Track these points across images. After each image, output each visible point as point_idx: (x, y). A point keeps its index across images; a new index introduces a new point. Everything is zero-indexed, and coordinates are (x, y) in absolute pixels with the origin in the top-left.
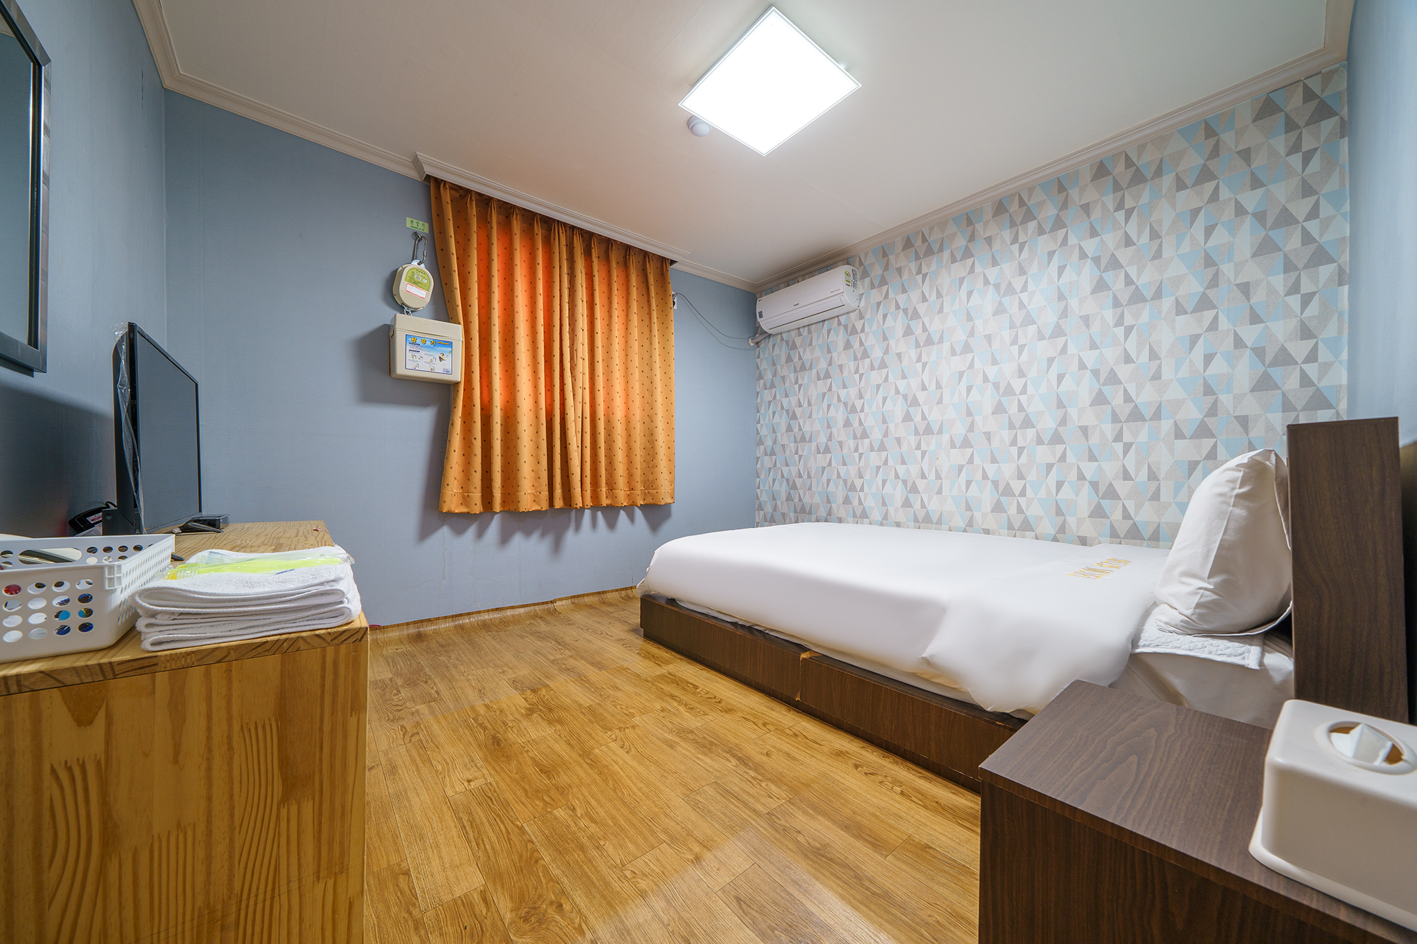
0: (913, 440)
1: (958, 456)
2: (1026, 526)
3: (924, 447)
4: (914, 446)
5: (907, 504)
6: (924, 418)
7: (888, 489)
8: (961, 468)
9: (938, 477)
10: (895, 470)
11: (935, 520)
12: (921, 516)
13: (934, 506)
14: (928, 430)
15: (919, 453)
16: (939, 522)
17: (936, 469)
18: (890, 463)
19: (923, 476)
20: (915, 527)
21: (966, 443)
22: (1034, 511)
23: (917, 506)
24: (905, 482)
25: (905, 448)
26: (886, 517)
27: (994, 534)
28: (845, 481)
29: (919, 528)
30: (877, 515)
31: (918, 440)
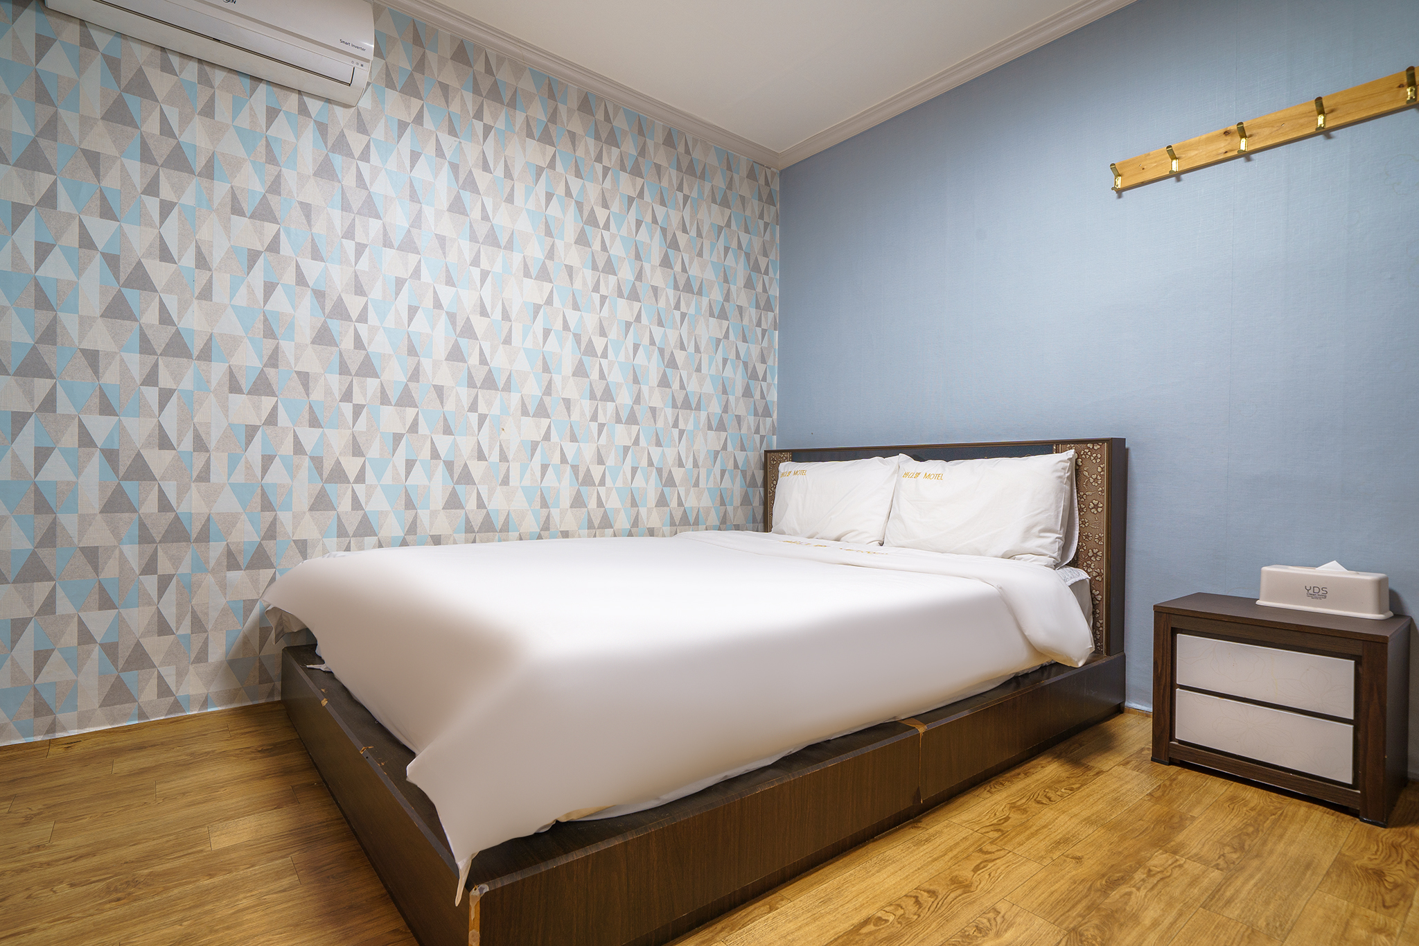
0: (464, 394)
1: (532, 429)
2: (606, 523)
3: (482, 408)
4: (466, 403)
5: (453, 502)
6: (483, 361)
7: (418, 477)
8: (534, 446)
9: (504, 458)
10: (432, 442)
11: (498, 526)
12: (477, 520)
13: (498, 503)
14: (489, 382)
15: (474, 418)
16: (505, 528)
17: (501, 445)
18: (423, 428)
19: (481, 456)
20: (467, 541)
21: (542, 411)
22: (613, 502)
23: (471, 505)
24: (449, 465)
25: (450, 406)
26: (412, 528)
27: (573, 537)
28: (317, 462)
29: (474, 542)
30: (393, 527)
31: (473, 396)
